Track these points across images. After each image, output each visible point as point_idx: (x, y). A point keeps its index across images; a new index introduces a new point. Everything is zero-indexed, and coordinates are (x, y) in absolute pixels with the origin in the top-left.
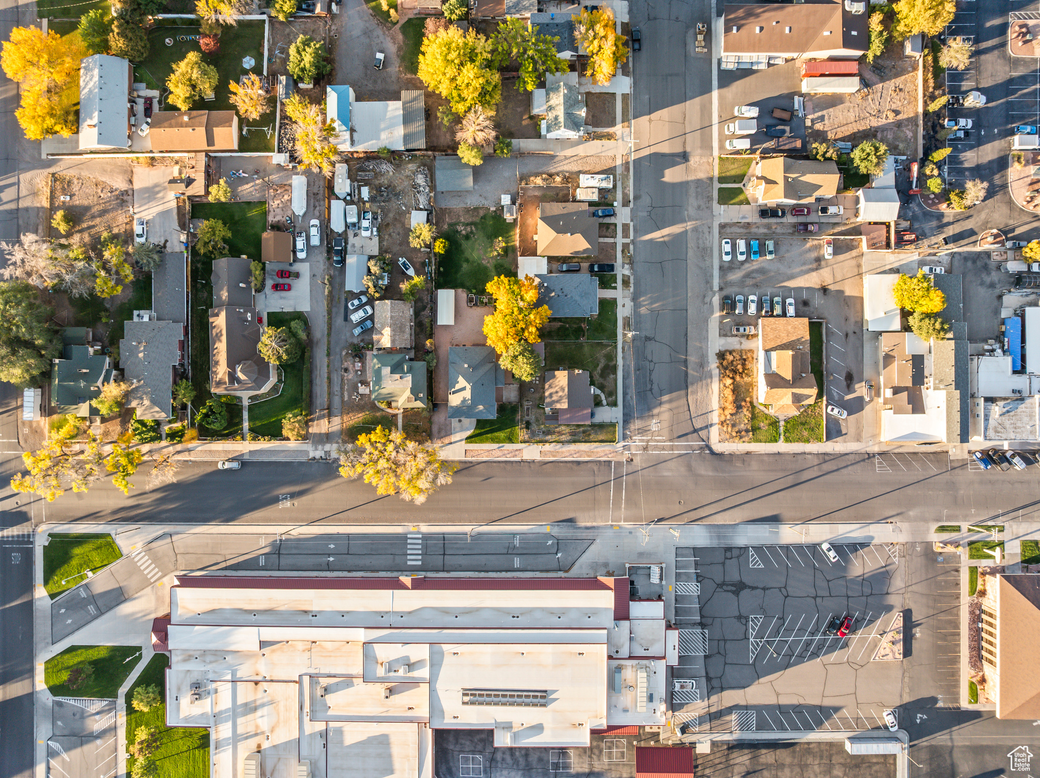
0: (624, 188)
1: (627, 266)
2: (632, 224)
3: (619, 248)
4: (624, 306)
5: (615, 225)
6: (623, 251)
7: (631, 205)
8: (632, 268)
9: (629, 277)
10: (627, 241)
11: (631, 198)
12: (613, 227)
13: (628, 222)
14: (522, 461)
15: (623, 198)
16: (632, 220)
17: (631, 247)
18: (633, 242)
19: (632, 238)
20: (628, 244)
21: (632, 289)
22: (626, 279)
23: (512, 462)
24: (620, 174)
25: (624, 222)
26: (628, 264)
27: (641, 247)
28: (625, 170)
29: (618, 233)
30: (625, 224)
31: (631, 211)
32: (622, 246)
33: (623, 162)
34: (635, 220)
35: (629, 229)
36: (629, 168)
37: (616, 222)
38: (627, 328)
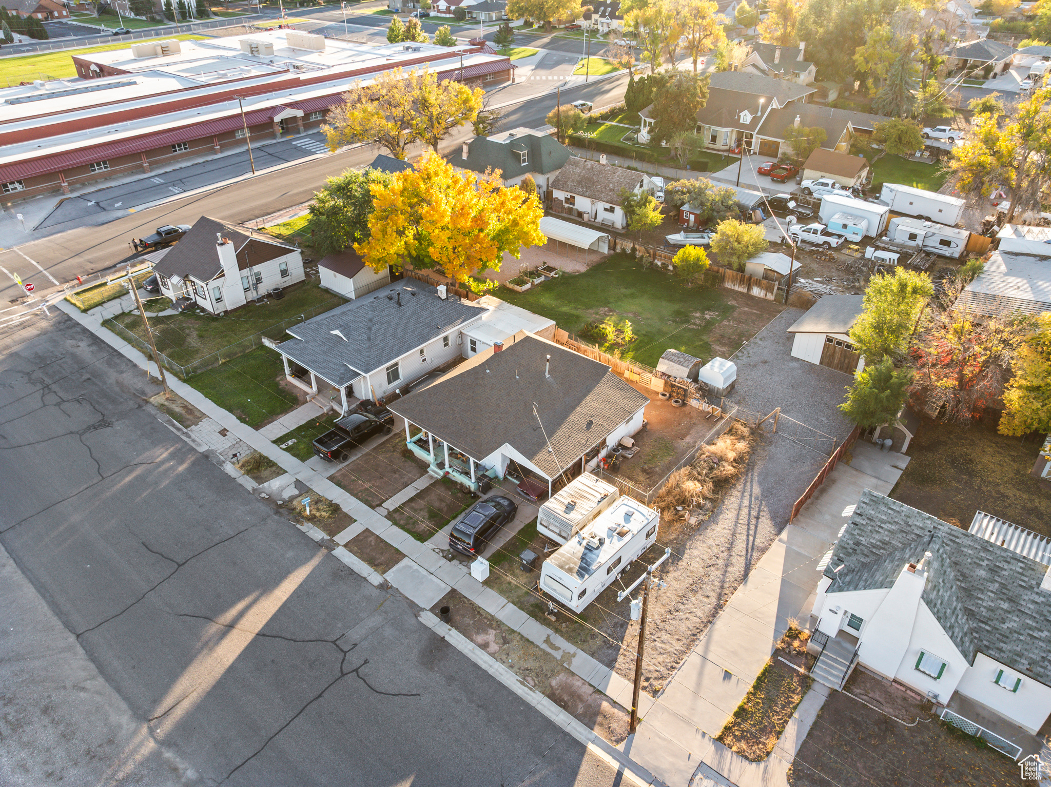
0: (507, 635)
4: (224, 432)
5: (422, 537)
6: (335, 508)
7: (431, 620)
8: (270, 500)
9: (260, 480)
10: (345, 536)
11: (454, 638)
12: (421, 527)
13: (391, 575)
15: (475, 610)
16: (384, 587)
17: (317, 534)
18: (330, 546)
19: (341, 553)
20: (332, 533)
21: (230, 469)
22: (265, 473)
24: (569, 657)
25: (405, 562)
26: (292, 498)
27: (290, 554)
28: (566, 688)
29: (395, 529)
30: (397, 562)
31: (412, 605)
32: (346, 516)
33: (605, 705)
34: (376, 593)
35: (372, 562)
36: (565, 706)
37: (429, 544)
38: (178, 409)
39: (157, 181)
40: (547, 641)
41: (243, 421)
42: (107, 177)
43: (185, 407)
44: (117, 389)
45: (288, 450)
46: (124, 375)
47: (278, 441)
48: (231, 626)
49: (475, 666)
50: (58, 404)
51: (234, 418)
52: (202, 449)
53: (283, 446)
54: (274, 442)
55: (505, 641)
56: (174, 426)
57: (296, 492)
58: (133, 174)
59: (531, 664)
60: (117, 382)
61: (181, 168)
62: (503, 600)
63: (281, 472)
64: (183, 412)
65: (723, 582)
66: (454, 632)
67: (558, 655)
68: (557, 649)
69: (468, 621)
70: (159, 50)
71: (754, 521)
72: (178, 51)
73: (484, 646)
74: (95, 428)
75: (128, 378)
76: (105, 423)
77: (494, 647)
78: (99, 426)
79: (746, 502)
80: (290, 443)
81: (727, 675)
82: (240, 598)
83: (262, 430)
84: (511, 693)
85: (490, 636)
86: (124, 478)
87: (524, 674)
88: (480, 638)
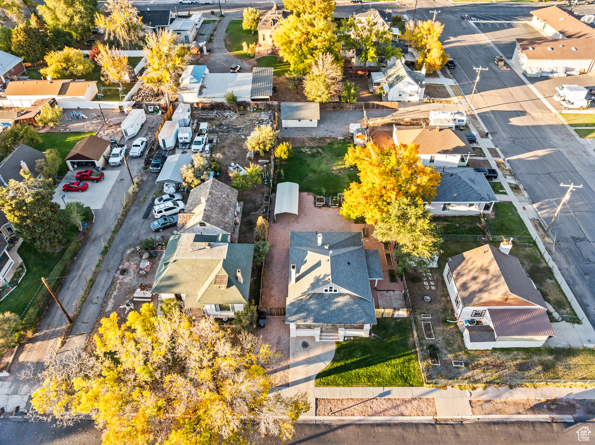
1: (510, 177)
2: (497, 149)
3: (494, 164)
4: (524, 208)
8: (516, 179)
9: (516, 185)
10: (499, 159)
13: (493, 147)
14: (437, 423)
19: (503, 157)
23: (417, 425)
25: (488, 147)
31: (492, 141)
38: (541, 230)
41: (515, 208)
43: (537, 229)
47: (505, 193)
51: (518, 212)
56: (544, 224)
57: (507, 177)
63: (509, 184)
78: (577, 239)
80: (501, 191)
83: (509, 200)
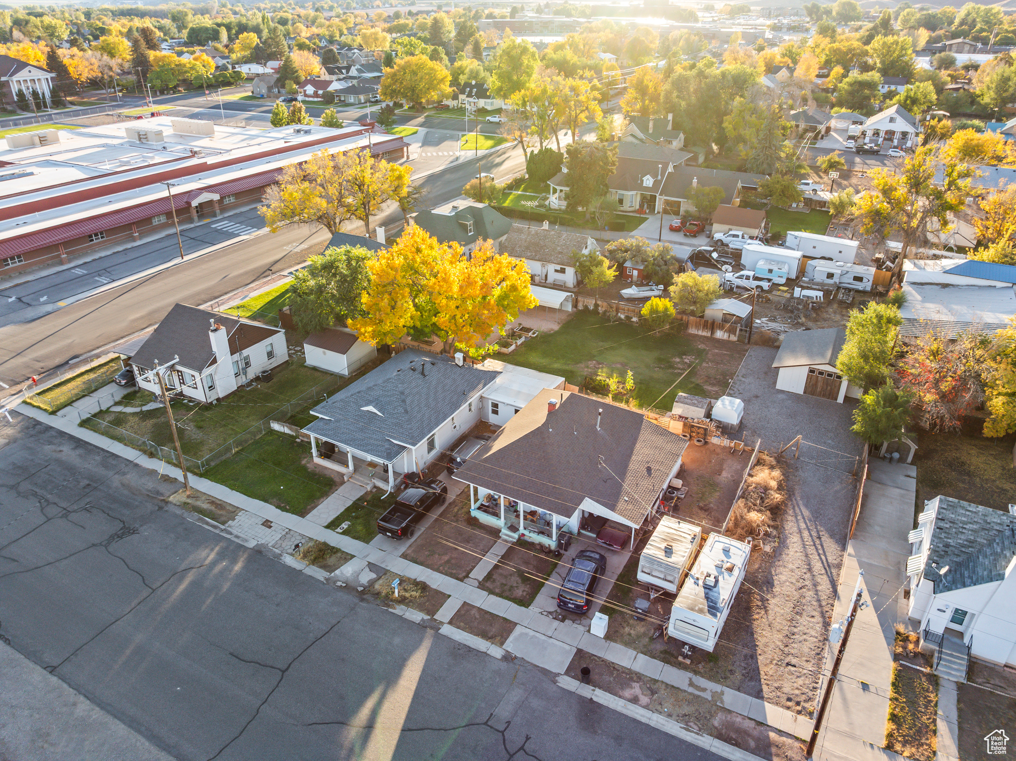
0: (652, 686)
1: (366, 577)
2: (496, 652)
3: (437, 580)
4: (267, 524)
5: (525, 602)
6: (423, 587)
7: (571, 684)
8: (348, 588)
9: (330, 569)
10: (445, 613)
11: (601, 697)
12: (519, 592)
13: (510, 645)
15: (611, 667)
16: (508, 658)
17: (416, 616)
18: (436, 626)
19: (447, 630)
20: (432, 612)
21: (289, 560)
22: (332, 560)
24: (718, 696)
25: (518, 630)
26: (372, 583)
27: (397, 640)
28: (730, 726)
29: (493, 598)
30: (510, 631)
31: (545, 672)
32: (437, 592)
33: (772, 735)
34: (503, 666)
35: (484, 635)
36: (737, 744)
37: (534, 609)
38: (205, 506)
39: (79, 272)
40: (691, 684)
41: (283, 509)
42: (21, 272)
43: (213, 503)
44: (126, 492)
45: (345, 533)
46: (128, 476)
47: (332, 525)
48: (370, 727)
49: (635, 721)
50: (65, 516)
51: (273, 508)
52: (251, 544)
53: (339, 530)
54: (328, 527)
55: (653, 692)
56: (207, 523)
57: (373, 576)
58: (49, 266)
59: (686, 709)
60: (123, 485)
61: (101, 258)
62: (632, 653)
63: (348, 557)
64: (213, 508)
65: (819, 601)
66: (598, 692)
67: (707, 696)
68: (704, 690)
69: (607, 678)
70: (37, 140)
71: (818, 542)
72: (56, 140)
73: (635, 700)
74: (120, 537)
75: (131, 478)
76: (127, 531)
77: (644, 700)
78: (123, 534)
79: (803, 526)
80: (345, 525)
81: (865, 687)
82: (366, 696)
83: (309, 516)
84: (682, 742)
85: (636, 689)
86: (177, 586)
87: (684, 719)
88: (627, 693)
